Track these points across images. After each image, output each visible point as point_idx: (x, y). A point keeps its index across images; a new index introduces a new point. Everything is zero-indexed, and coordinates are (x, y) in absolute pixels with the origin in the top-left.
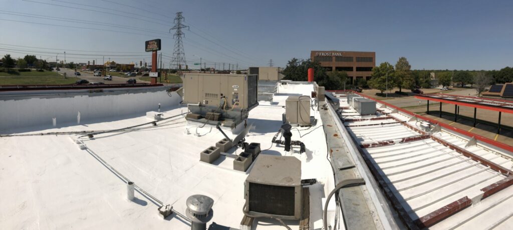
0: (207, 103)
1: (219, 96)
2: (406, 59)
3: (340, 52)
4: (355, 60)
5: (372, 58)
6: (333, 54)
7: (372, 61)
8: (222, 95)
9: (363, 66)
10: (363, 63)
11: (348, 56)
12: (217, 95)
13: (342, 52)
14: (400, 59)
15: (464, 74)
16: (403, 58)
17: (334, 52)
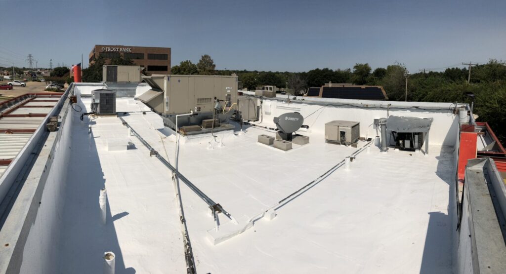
0: (200, 110)
1: (213, 100)
2: (210, 57)
3: (130, 47)
4: (146, 57)
5: (167, 55)
6: (121, 49)
7: (167, 59)
8: (215, 98)
9: (156, 64)
10: (156, 60)
11: (138, 52)
12: (210, 99)
13: (131, 48)
14: (203, 57)
15: (271, 76)
16: (206, 56)
17: (123, 47)
